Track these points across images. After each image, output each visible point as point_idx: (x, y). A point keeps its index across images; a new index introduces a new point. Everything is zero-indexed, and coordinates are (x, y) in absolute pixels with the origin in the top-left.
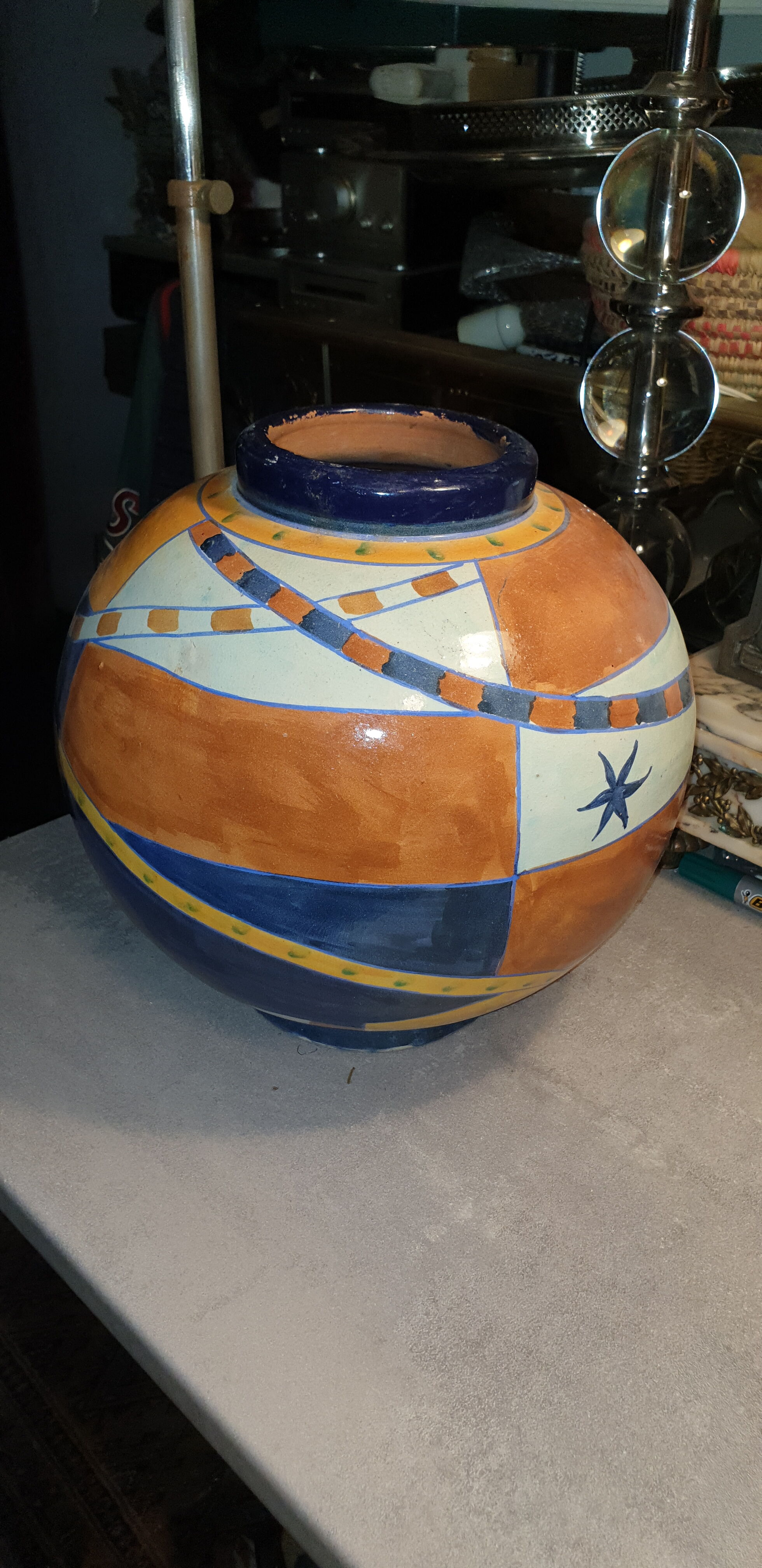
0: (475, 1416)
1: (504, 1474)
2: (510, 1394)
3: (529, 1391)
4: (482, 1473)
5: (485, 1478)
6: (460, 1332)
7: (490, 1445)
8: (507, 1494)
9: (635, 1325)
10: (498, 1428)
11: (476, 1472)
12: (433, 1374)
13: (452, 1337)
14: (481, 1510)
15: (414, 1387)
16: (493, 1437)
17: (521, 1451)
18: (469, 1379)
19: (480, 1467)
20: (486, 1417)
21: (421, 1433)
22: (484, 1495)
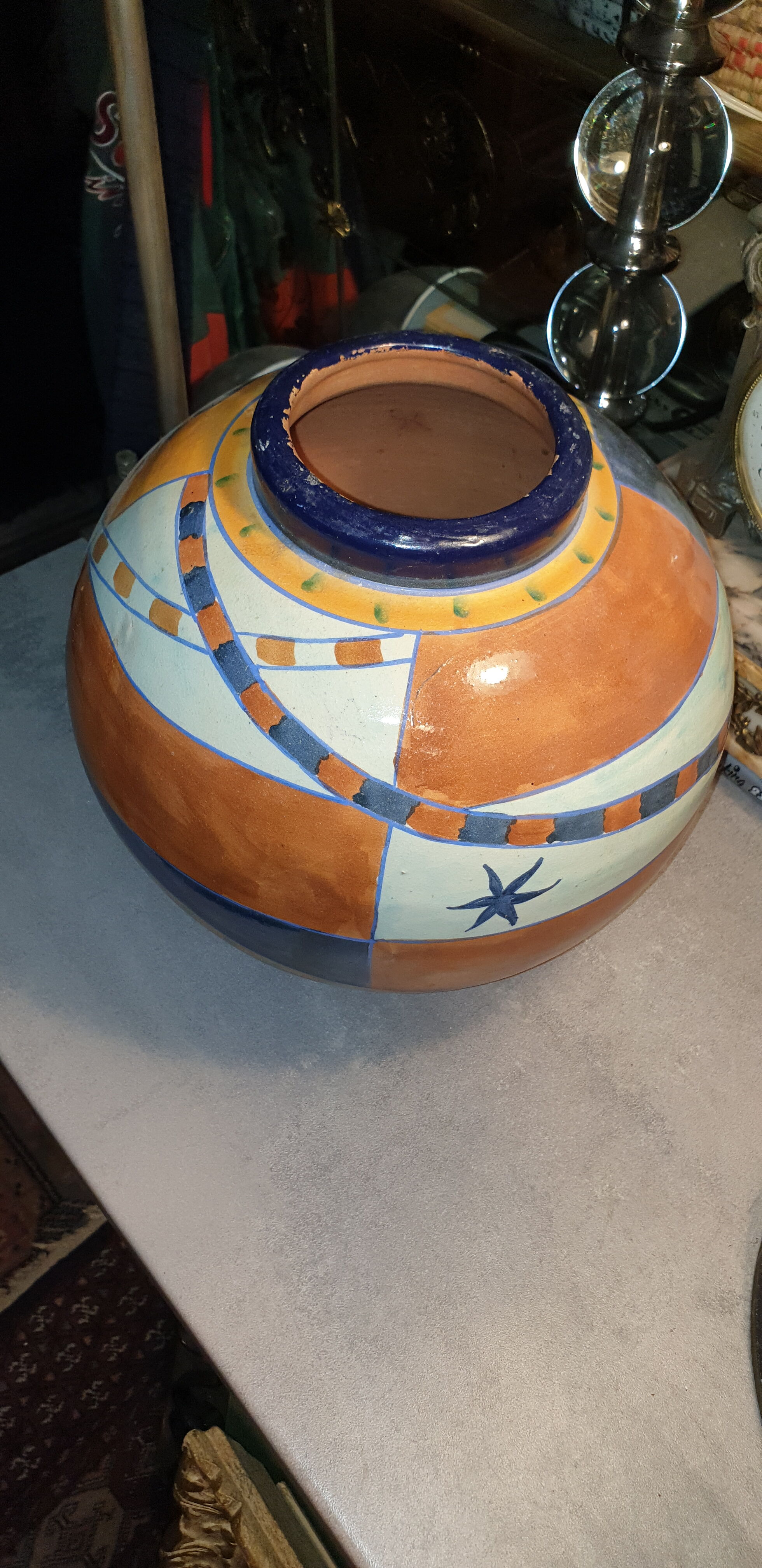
0: (313, 1231)
1: (327, 1281)
2: (345, 1214)
3: (361, 1213)
4: (310, 1279)
5: (312, 1283)
6: (314, 1156)
7: (322, 1257)
8: (327, 1297)
9: (461, 1161)
10: (330, 1243)
11: (306, 1277)
12: (286, 1191)
13: (306, 1159)
14: (303, 1308)
15: (269, 1203)
16: (325, 1250)
17: (345, 1263)
18: (314, 1199)
19: (309, 1274)
20: (322, 1233)
21: (268, 1241)
22: (309, 1296)
